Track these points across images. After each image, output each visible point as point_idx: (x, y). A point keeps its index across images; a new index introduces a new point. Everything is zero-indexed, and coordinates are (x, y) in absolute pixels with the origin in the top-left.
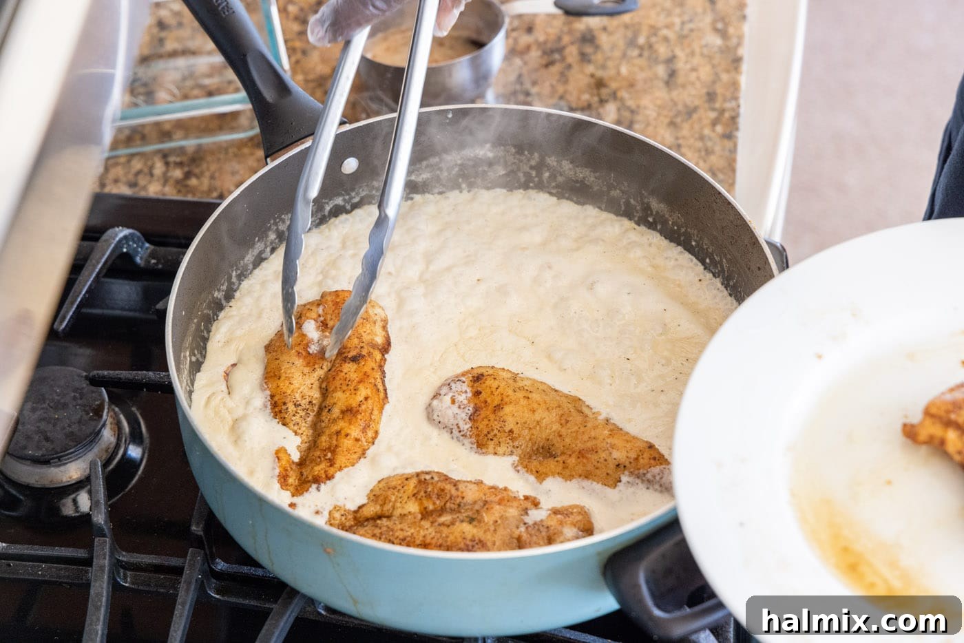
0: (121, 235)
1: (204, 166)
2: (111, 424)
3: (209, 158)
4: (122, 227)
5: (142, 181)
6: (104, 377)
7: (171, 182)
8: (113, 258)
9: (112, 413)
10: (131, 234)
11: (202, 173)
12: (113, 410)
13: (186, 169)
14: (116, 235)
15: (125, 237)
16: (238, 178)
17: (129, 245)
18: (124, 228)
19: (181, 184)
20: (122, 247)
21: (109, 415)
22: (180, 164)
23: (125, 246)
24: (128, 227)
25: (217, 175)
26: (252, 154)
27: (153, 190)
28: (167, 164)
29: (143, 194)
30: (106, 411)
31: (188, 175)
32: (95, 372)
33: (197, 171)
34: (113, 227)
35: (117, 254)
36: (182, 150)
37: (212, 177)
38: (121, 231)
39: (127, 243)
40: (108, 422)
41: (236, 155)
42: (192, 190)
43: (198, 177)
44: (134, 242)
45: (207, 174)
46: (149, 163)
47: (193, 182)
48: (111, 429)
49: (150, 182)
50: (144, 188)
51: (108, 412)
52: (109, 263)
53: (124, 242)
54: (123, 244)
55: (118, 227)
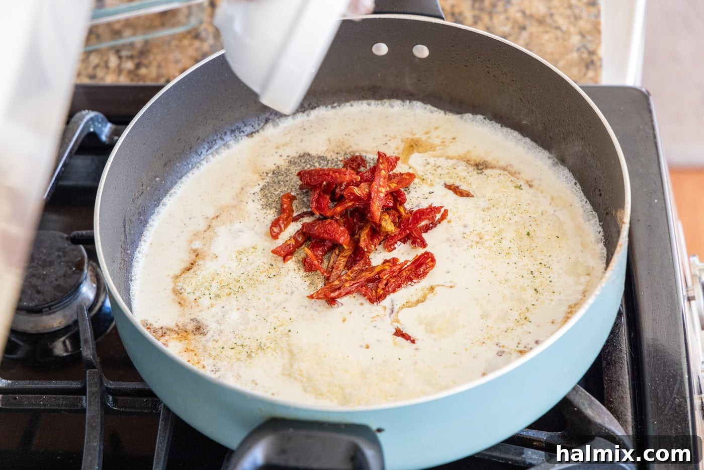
0: (88, 117)
1: (151, 57)
2: (91, 276)
3: (155, 50)
4: (88, 110)
5: (100, 73)
6: (82, 236)
7: (125, 73)
8: (83, 136)
9: (90, 267)
10: (96, 116)
11: (150, 63)
12: (92, 265)
13: (136, 61)
14: (83, 117)
15: (92, 119)
16: (180, 66)
17: (95, 126)
18: (90, 111)
19: (132, 73)
20: (89, 127)
21: (89, 268)
22: (131, 57)
23: (92, 126)
24: (93, 110)
25: (163, 64)
26: (191, 45)
27: (110, 80)
28: (120, 58)
29: (101, 83)
30: (86, 265)
31: (138, 66)
32: (75, 233)
33: (145, 62)
34: (80, 110)
35: (85, 133)
36: (132, 45)
37: (159, 66)
38: (87, 114)
39: (93, 123)
40: (88, 275)
41: (177, 47)
42: (143, 78)
43: (147, 66)
44: (99, 123)
45: (155, 64)
46: (105, 58)
47: (143, 71)
48: (91, 280)
49: (107, 74)
50: (103, 79)
51: (88, 267)
52: (80, 141)
53: (91, 123)
54: (90, 125)
55: (84, 110)
